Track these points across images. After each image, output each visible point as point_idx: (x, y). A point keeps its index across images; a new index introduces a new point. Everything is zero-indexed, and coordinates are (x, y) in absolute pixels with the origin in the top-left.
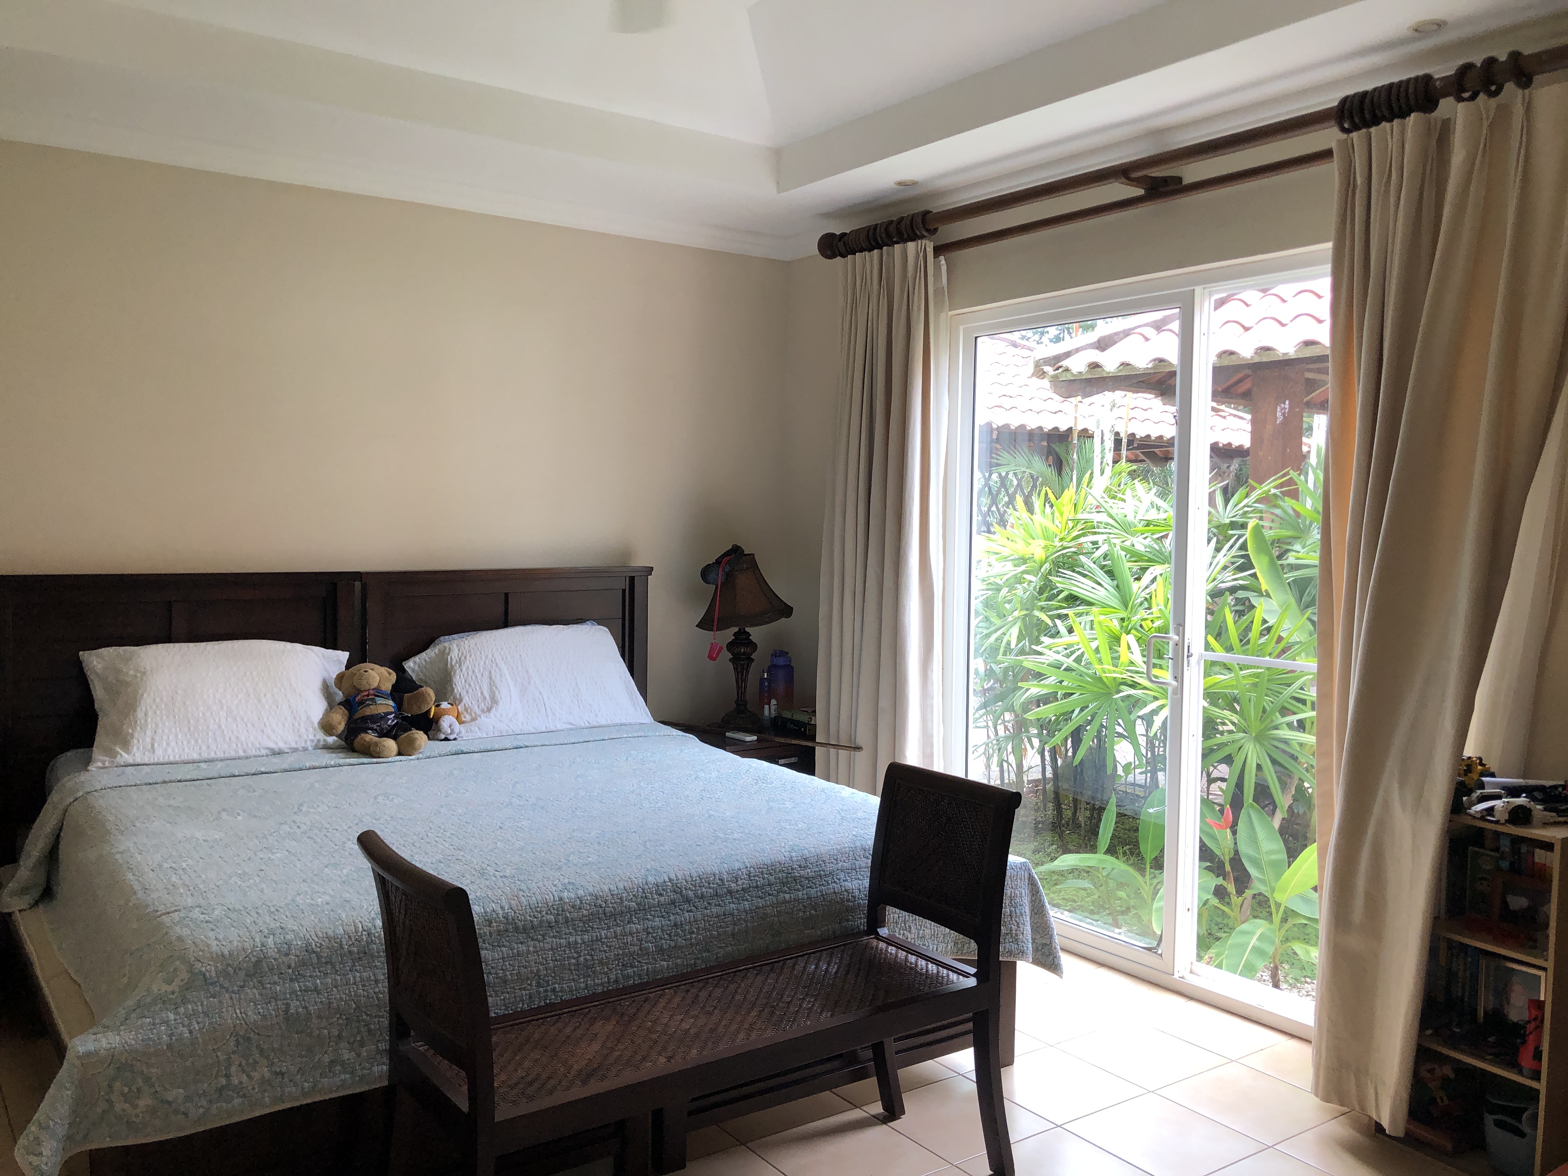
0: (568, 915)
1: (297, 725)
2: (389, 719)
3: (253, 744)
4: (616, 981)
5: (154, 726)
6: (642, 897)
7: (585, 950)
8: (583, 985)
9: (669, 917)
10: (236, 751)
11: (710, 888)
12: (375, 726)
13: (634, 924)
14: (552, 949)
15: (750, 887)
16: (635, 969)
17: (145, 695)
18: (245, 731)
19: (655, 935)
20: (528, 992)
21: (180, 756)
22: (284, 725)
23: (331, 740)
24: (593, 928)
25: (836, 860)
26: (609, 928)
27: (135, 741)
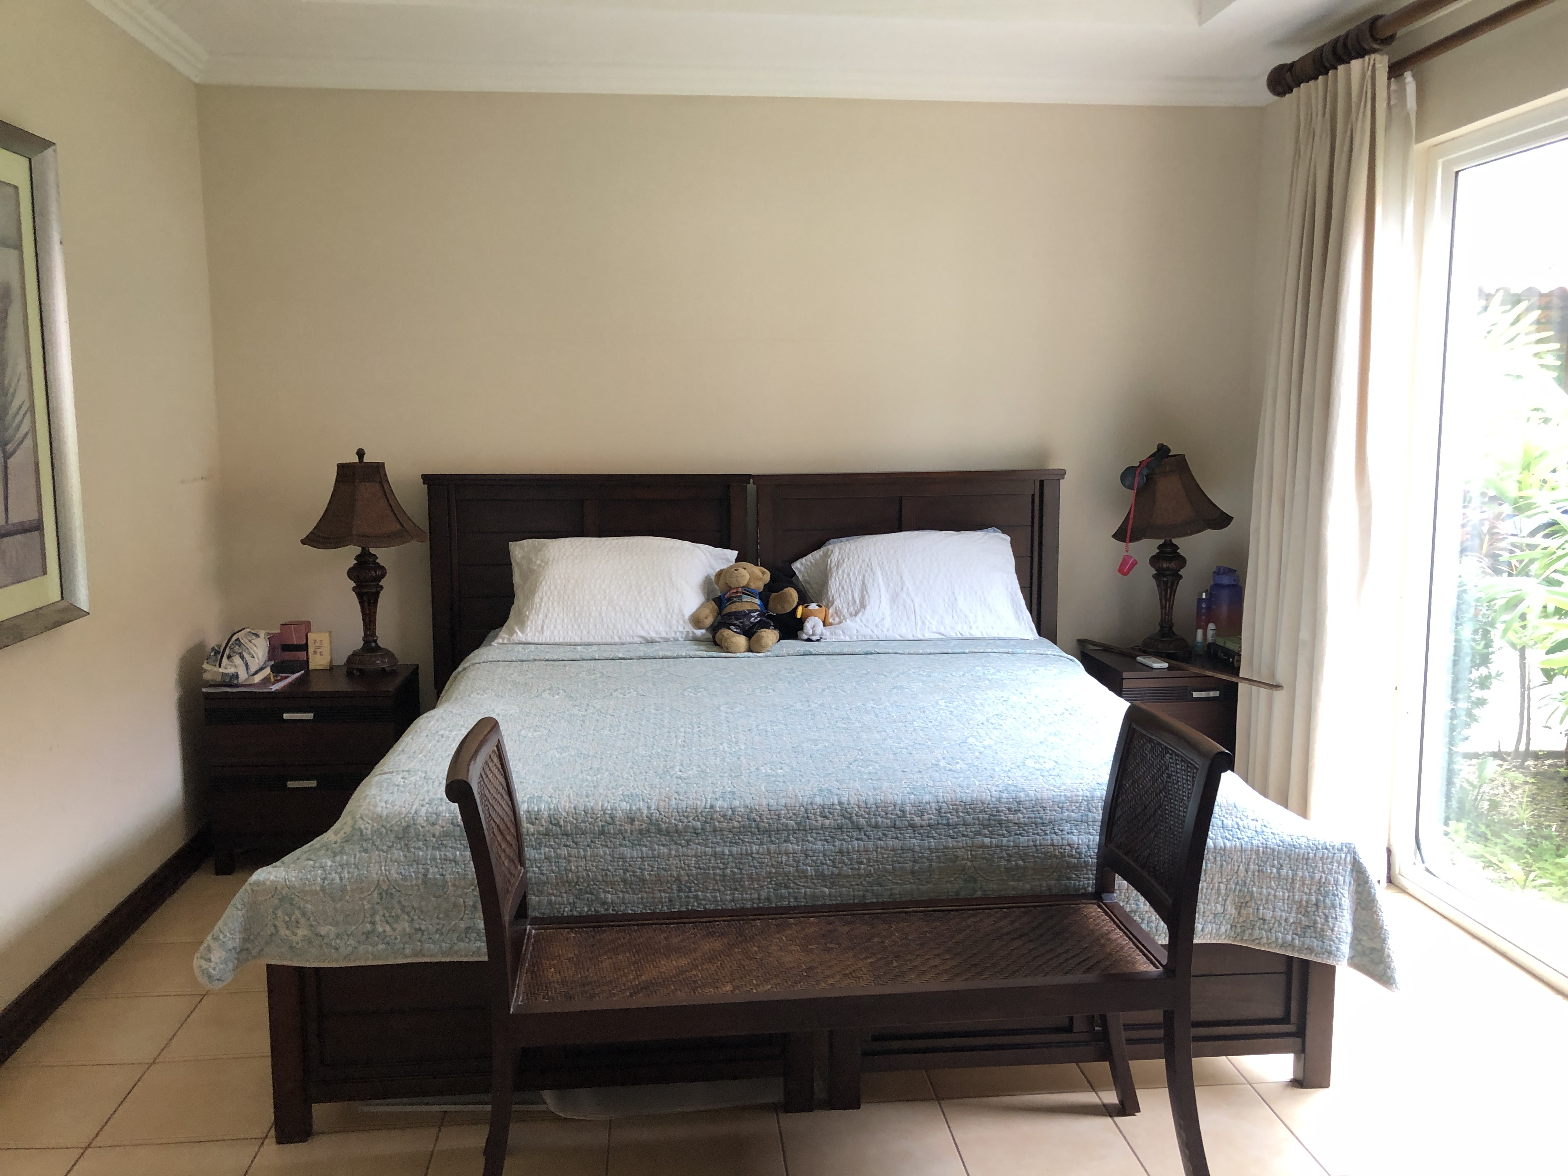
0: (717, 824)
1: (669, 617)
2: (753, 616)
3: (627, 632)
4: (768, 899)
5: (546, 609)
6: (803, 817)
7: (732, 862)
8: (729, 898)
9: (834, 842)
10: (612, 638)
11: (887, 818)
12: (737, 622)
13: (791, 844)
14: (696, 856)
15: (938, 824)
16: (791, 891)
17: (543, 583)
18: (622, 620)
19: (814, 858)
20: (667, 895)
21: (564, 638)
22: (658, 616)
23: (700, 632)
24: (743, 841)
25: (1062, 808)
26: (762, 843)
27: (529, 622)
